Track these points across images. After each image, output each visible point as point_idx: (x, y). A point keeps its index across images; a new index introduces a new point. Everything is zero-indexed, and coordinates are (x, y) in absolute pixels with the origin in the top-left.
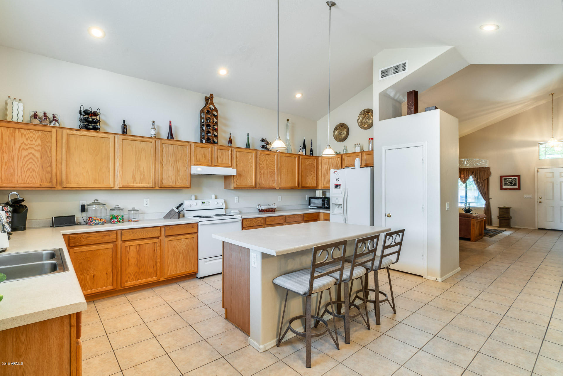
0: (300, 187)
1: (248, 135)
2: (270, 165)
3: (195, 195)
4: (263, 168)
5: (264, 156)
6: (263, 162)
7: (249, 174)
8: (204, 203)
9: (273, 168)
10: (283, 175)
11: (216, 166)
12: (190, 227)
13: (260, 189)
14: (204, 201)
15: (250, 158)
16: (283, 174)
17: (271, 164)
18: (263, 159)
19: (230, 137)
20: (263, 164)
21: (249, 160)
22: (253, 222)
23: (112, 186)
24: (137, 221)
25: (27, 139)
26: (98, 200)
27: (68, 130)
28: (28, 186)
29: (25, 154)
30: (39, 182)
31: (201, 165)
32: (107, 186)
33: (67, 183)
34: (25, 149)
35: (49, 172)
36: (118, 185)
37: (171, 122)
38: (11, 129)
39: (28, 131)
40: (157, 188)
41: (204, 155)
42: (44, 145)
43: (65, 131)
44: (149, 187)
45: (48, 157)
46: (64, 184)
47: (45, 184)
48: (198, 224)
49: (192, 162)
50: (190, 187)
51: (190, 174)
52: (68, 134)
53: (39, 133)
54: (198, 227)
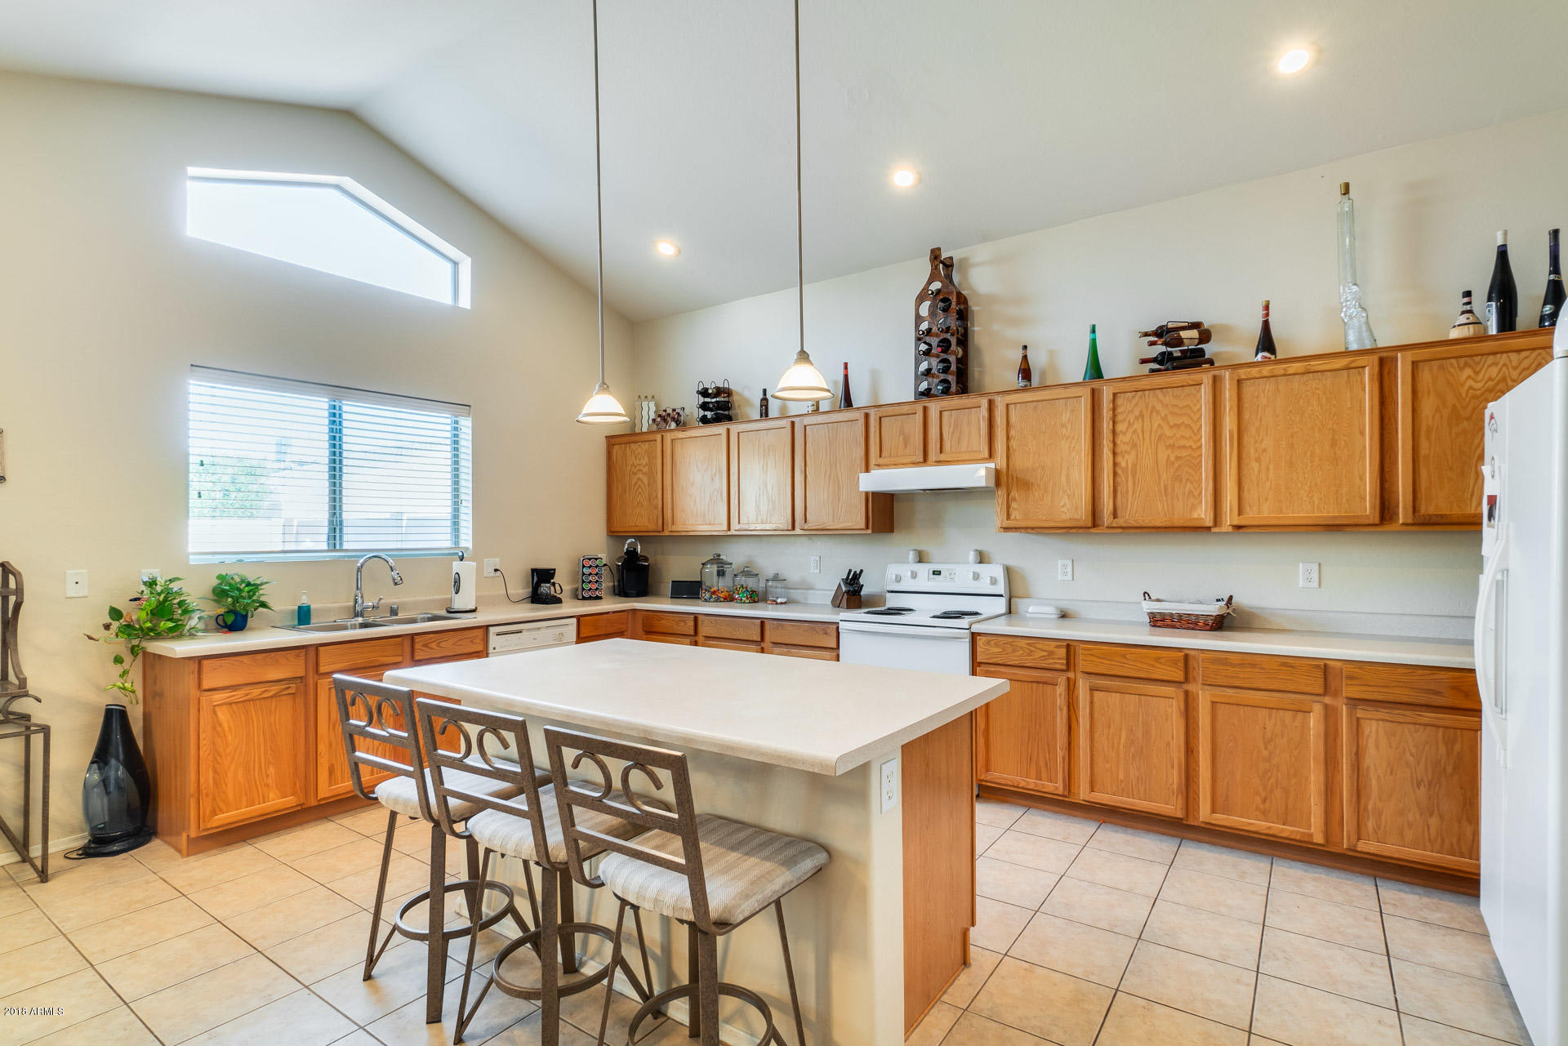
0: (1401, 521)
1: (1093, 331)
2: (1168, 433)
3: (915, 550)
4: (1135, 445)
5: (1134, 401)
6: (1130, 425)
7: (1064, 479)
8: (937, 573)
9: (1191, 443)
10: (1255, 465)
11: (939, 462)
12: (819, 630)
13: (1120, 530)
14: (937, 567)
15: (1065, 417)
16: (1258, 460)
17: (1177, 426)
18: (1132, 411)
19: (1025, 357)
20: (1131, 431)
21: (1063, 426)
22: (1014, 651)
23: (725, 527)
24: (785, 603)
25: (636, 458)
26: (719, 555)
27: (673, 433)
28: (637, 529)
29: (634, 480)
30: (647, 524)
31: (895, 465)
32: (720, 527)
33: (673, 524)
34: (635, 474)
35: (656, 508)
36: (735, 525)
37: (846, 365)
38: (623, 446)
39: (636, 445)
40: (798, 531)
41: (902, 437)
42: (651, 465)
43: (669, 437)
44: (781, 528)
45: (656, 482)
46: (670, 526)
47: (651, 527)
48: (838, 627)
49: (873, 461)
50: (867, 528)
51: (867, 494)
52: (672, 440)
53: (646, 446)
54: (838, 633)
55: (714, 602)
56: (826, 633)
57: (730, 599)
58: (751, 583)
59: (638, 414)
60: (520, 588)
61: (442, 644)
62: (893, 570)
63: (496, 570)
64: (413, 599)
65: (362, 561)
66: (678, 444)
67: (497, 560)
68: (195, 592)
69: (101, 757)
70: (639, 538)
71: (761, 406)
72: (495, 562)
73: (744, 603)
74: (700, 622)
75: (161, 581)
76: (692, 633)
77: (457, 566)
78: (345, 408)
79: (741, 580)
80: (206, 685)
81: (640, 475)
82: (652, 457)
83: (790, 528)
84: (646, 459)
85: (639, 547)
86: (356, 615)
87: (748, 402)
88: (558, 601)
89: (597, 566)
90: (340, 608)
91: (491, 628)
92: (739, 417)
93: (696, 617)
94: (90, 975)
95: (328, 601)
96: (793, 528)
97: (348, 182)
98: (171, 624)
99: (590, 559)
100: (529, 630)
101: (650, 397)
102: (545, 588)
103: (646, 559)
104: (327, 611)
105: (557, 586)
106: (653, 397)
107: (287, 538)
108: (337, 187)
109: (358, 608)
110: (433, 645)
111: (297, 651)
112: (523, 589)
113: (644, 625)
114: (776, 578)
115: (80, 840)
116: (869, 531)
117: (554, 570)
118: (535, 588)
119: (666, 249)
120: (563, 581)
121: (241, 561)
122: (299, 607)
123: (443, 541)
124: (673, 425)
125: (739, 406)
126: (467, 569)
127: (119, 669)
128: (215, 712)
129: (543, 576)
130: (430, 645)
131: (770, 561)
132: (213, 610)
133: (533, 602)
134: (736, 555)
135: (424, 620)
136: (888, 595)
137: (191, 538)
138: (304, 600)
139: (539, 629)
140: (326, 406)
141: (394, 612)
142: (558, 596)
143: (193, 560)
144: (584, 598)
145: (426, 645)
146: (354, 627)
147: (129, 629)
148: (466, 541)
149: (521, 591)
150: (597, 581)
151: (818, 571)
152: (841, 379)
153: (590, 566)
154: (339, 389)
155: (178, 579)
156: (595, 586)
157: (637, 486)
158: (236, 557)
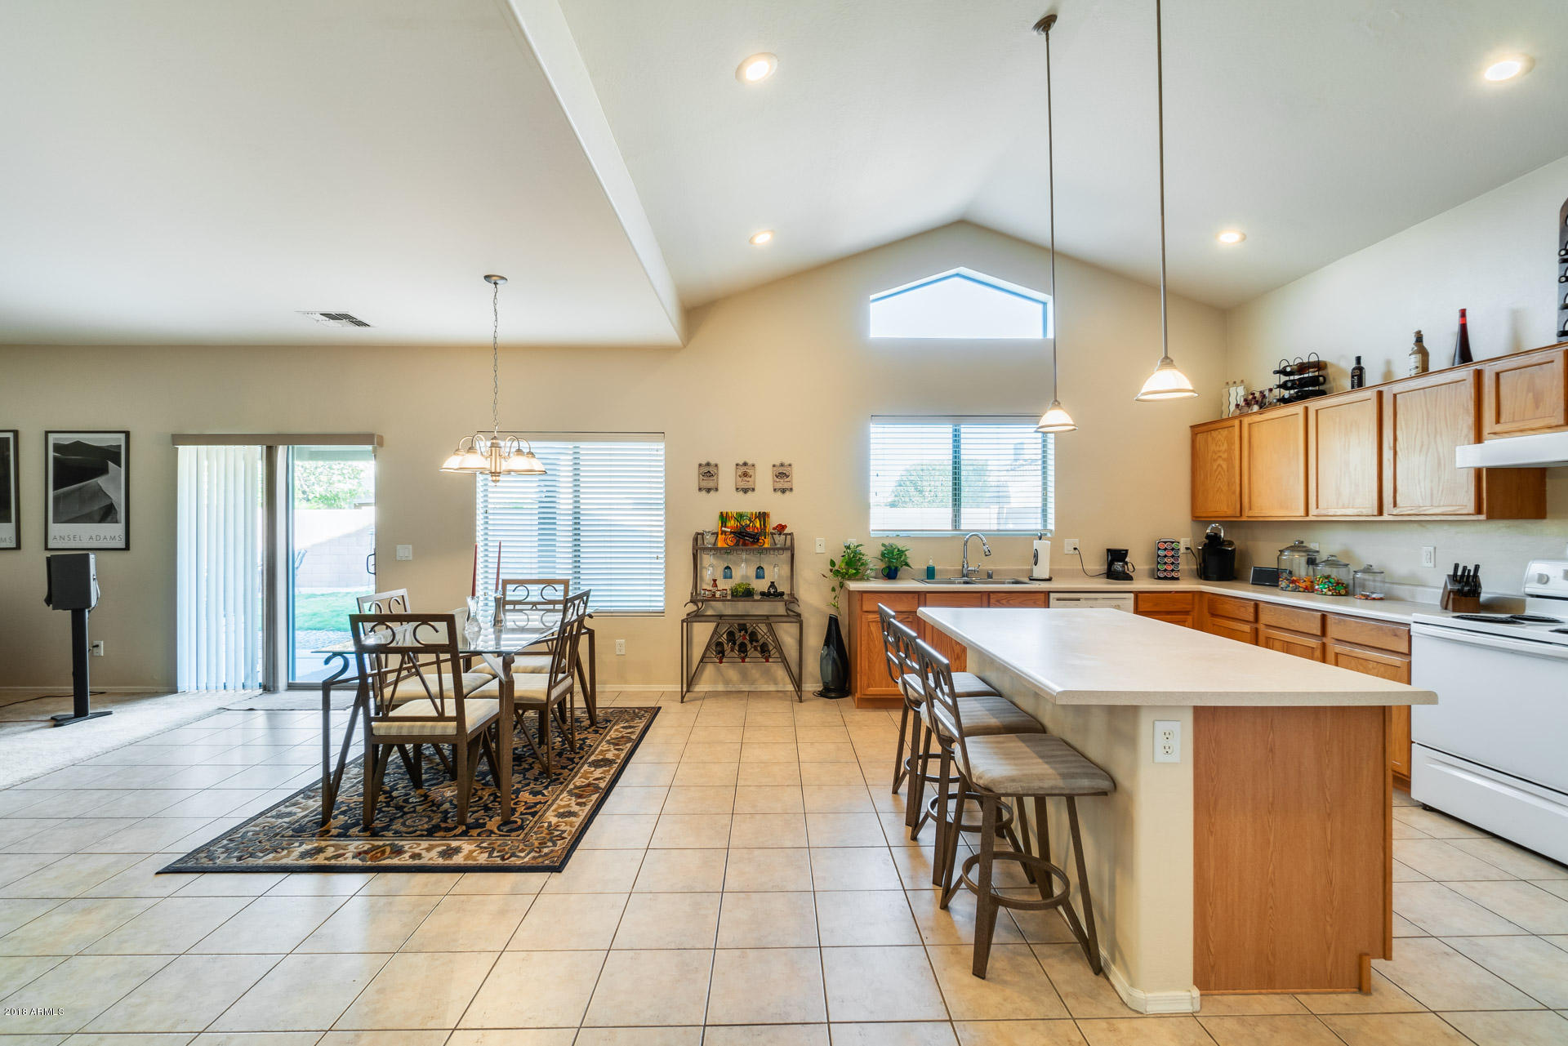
12: (1386, 631)
23: (1302, 512)
24: (1381, 599)
25: (1219, 443)
26: (1302, 542)
27: (1255, 416)
28: (1216, 514)
29: (1215, 467)
30: (1225, 509)
31: (1521, 431)
32: (1296, 512)
33: (1250, 509)
34: (1215, 460)
35: (1234, 493)
36: (1313, 510)
37: (1463, 313)
38: (1205, 434)
39: (1217, 432)
40: (1385, 517)
41: (1531, 395)
42: (1230, 450)
43: (1246, 421)
44: (1365, 513)
45: (1233, 467)
46: (1247, 510)
47: (1229, 512)
48: (1409, 631)
49: (1486, 429)
50: (1479, 511)
51: (1478, 472)
52: (1250, 424)
53: (1225, 432)
54: (1410, 637)
55: (1292, 591)
56: (1396, 635)
57: (1309, 589)
58: (1335, 573)
59: (1225, 401)
60: (1097, 565)
61: (1010, 602)
62: (1536, 568)
63: (1075, 549)
64: (1005, 568)
65: (967, 537)
66: (1255, 429)
67: (1077, 540)
68: (871, 555)
69: (827, 643)
70: (1224, 524)
71: (1353, 377)
72: (1076, 542)
73: (1325, 595)
74: (1260, 610)
75: (852, 546)
76: (1251, 618)
77: (1037, 544)
78: (962, 430)
79: (1327, 570)
80: (865, 609)
81: (1220, 462)
82: (1230, 443)
83: (1376, 513)
84: (1226, 445)
85: (1222, 531)
86: (964, 576)
87: (1342, 371)
88: (1128, 578)
89: (1173, 549)
90: (955, 570)
91: (1051, 594)
92: (1335, 390)
93: (1257, 605)
94: (794, 746)
95: (946, 564)
96: (1381, 513)
97: (963, 270)
98: (854, 571)
99: (1165, 542)
100: (1086, 599)
101: (1238, 382)
102: (1118, 566)
103: (1231, 543)
104: (947, 571)
105: (1129, 565)
106: (1242, 381)
107: (1002, 521)
108: (957, 275)
109: (965, 572)
110: (1004, 602)
111: (913, 595)
112: (1102, 565)
113: (1209, 609)
114: (1368, 570)
115: (819, 687)
116: (1483, 517)
117: (1127, 551)
118: (1110, 564)
119: (1229, 238)
120: (1139, 560)
121: (898, 536)
122: (928, 567)
123: (1035, 524)
124: (1256, 408)
125: (1334, 379)
126: (1043, 547)
127: (833, 594)
128: (869, 626)
129: (1116, 556)
130: (1002, 602)
131: (1370, 550)
132: (881, 565)
133: (1108, 578)
134: (1326, 544)
135: (1009, 583)
136: (1529, 599)
137: (872, 521)
138: (931, 563)
139: (1096, 599)
140: (951, 430)
141: (990, 576)
142: (1131, 574)
143: (873, 534)
144: (1159, 578)
146: (959, 583)
147: (837, 573)
148: (1051, 526)
149: (1098, 568)
150: (1173, 563)
151: (1432, 565)
152: (1456, 328)
153: (1165, 549)
154: (958, 418)
155: (861, 545)
156: (1170, 568)
157: (1217, 473)
158: (899, 533)
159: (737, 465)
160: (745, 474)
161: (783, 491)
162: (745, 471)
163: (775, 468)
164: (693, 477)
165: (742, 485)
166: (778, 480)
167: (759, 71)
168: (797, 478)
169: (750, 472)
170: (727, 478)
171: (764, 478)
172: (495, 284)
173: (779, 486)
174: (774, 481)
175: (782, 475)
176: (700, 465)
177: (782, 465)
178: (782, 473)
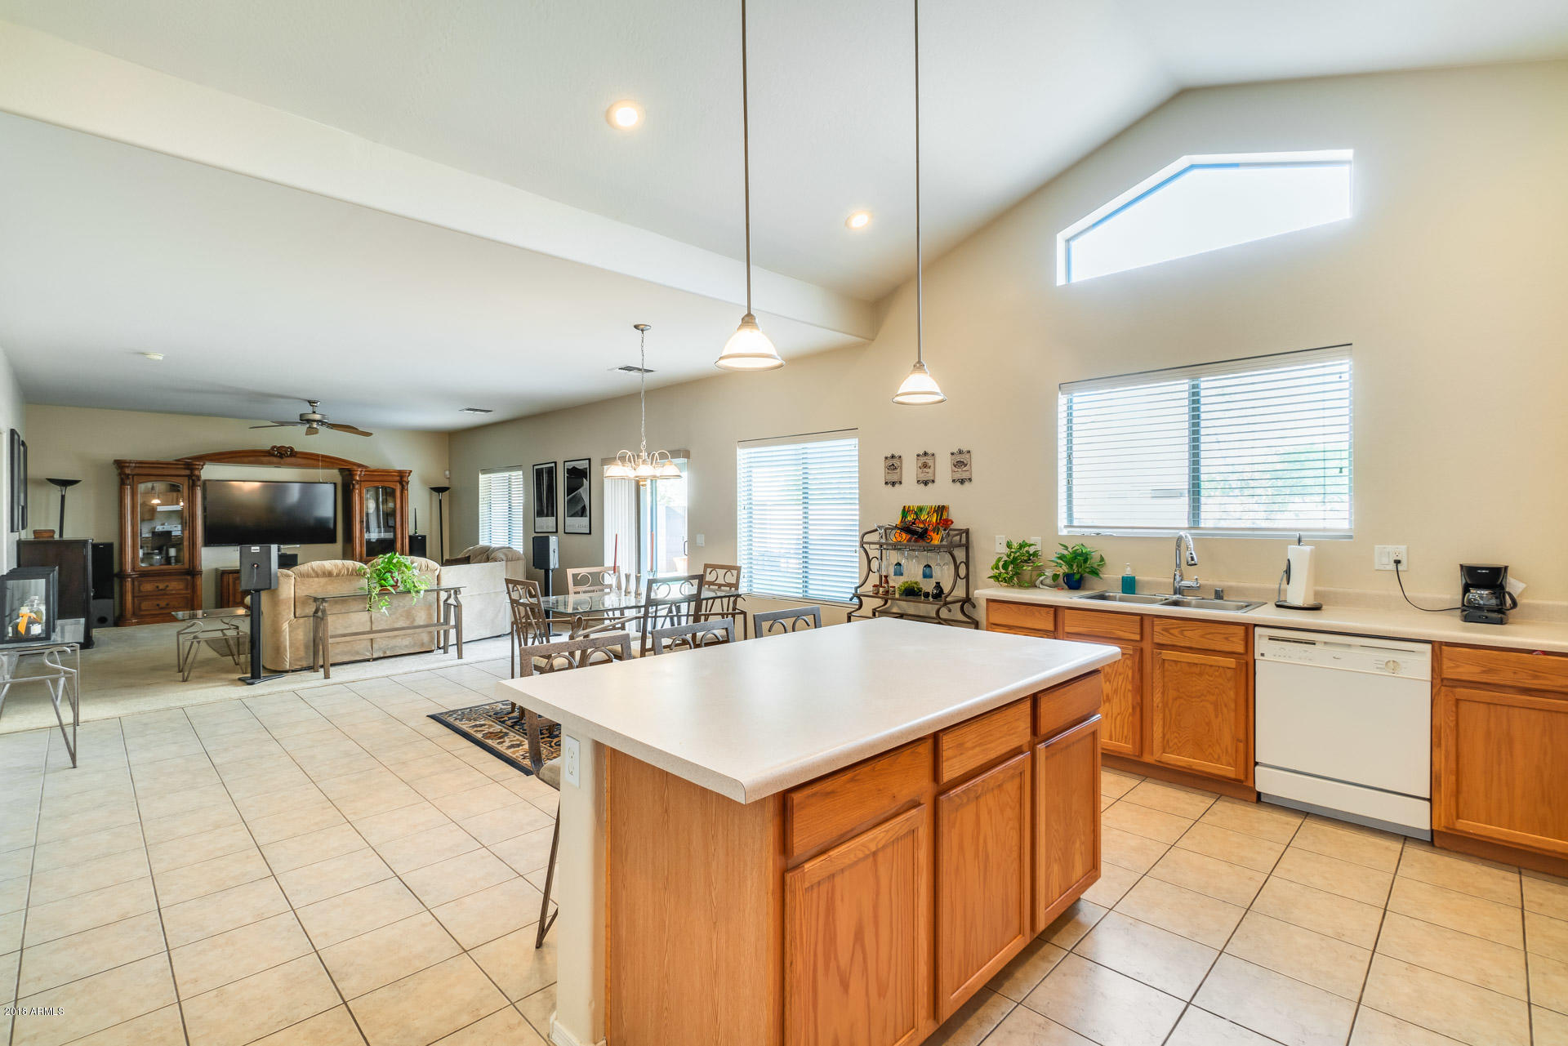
60: (1442, 592)
61: (1185, 633)
63: (1395, 562)
68: (1049, 553)
75: (1028, 543)
80: (991, 620)
86: (1174, 594)
91: (1257, 629)
95: (1157, 575)
104: (1153, 586)
105: (1508, 596)
109: (1177, 586)
110: (1175, 632)
111: (1048, 609)
112: (1451, 594)
117: (1502, 570)
118: (1470, 593)
121: (1098, 534)
122: (1123, 577)
130: (1172, 631)
132: (1061, 570)
138: (1128, 572)
139: (1347, 646)
140: (1187, 387)
141: (1219, 595)
143: (1065, 531)
145: (1166, 630)
154: (1198, 368)
158: (1097, 531)
159: (918, 456)
160: (925, 466)
161: (962, 482)
162: (926, 460)
163: (954, 457)
164: (880, 472)
165: (923, 477)
166: (956, 470)
167: (627, 116)
168: (977, 467)
169: (930, 463)
170: (910, 470)
171: (943, 468)
172: (642, 330)
173: (958, 476)
174: (953, 471)
175: (960, 464)
176: (886, 458)
177: (960, 452)
178: (961, 461)
